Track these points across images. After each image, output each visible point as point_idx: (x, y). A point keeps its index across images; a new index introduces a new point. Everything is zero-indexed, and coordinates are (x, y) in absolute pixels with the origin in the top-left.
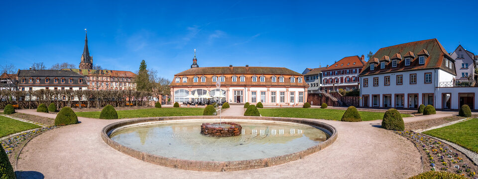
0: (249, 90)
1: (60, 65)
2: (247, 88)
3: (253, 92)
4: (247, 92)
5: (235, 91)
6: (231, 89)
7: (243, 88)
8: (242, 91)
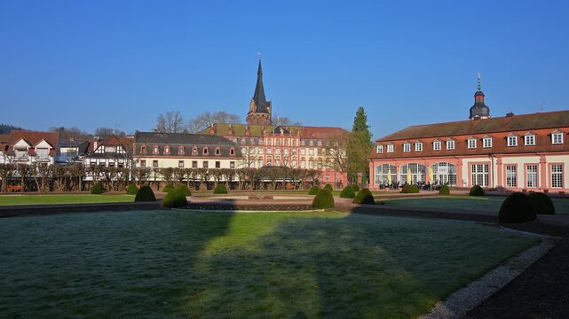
0: (499, 163)
1: (212, 114)
2: (495, 159)
3: (508, 168)
4: (496, 167)
5: (474, 167)
6: (465, 161)
7: (487, 159)
8: (487, 166)
